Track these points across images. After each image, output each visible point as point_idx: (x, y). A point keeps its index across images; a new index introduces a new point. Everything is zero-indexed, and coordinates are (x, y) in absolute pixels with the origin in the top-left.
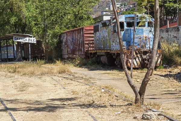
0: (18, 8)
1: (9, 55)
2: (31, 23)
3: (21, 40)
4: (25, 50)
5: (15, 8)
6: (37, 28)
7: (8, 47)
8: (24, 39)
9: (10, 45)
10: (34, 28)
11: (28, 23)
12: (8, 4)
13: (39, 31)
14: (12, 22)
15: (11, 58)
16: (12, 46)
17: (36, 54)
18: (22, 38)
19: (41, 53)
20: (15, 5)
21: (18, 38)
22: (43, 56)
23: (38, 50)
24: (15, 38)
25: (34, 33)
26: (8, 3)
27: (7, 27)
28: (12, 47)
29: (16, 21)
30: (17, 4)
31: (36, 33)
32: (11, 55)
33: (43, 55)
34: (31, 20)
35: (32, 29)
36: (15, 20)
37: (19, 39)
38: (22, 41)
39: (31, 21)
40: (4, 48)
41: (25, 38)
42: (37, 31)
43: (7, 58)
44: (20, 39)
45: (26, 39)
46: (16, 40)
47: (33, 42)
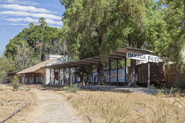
0: (136, 12)
1: (119, 78)
2: (152, 34)
3: (137, 57)
4: (139, 73)
5: (131, 12)
6: (160, 42)
7: (119, 70)
8: (142, 57)
9: (121, 68)
10: (155, 42)
11: (149, 35)
12: (121, 7)
13: (164, 46)
14: (126, 33)
15: (121, 82)
16: (123, 68)
17: (154, 78)
18: (139, 55)
19: (160, 77)
20: (131, 8)
21: (132, 54)
22: (163, 82)
23: (157, 74)
24: (129, 54)
25: (157, 49)
26: (122, 5)
27: (118, 40)
28: (124, 70)
29: (131, 32)
30: (134, 6)
31: (159, 48)
32: (122, 79)
33: (163, 80)
34: (152, 30)
35: (154, 42)
36: (129, 31)
37: (134, 55)
38: (139, 59)
39: (152, 32)
40: (114, 71)
41: (144, 55)
42: (161, 46)
43: (116, 82)
44: (135, 56)
45: (144, 57)
46: (130, 56)
47: (155, 61)
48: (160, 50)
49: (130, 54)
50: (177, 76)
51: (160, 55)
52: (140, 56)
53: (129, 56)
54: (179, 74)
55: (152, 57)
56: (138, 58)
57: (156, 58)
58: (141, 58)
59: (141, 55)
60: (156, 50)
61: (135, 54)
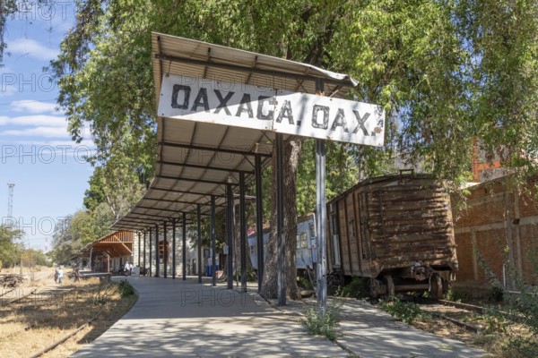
3: (233, 109)
4: (342, 231)
8: (267, 107)
18: (246, 99)
21: (203, 92)
24: (177, 88)
37: (212, 99)
38: (245, 121)
41: (281, 99)
44: (223, 103)
45: (286, 108)
46: (185, 107)
47: (360, 132)
48: (391, 63)
49: (187, 89)
50: (514, 237)
51: (394, 96)
52: (254, 104)
53: (180, 101)
54: (524, 229)
55: (341, 112)
56: (245, 115)
57: (367, 115)
58: (261, 116)
59: (261, 98)
60: (368, 62)
61: (218, 93)
